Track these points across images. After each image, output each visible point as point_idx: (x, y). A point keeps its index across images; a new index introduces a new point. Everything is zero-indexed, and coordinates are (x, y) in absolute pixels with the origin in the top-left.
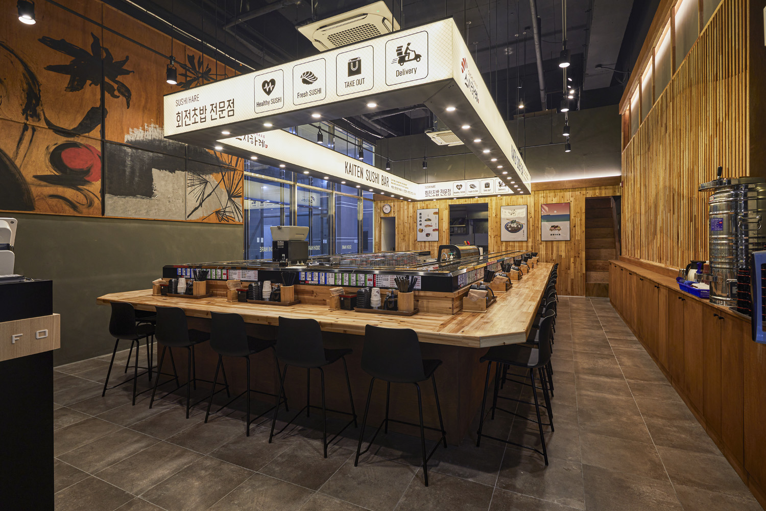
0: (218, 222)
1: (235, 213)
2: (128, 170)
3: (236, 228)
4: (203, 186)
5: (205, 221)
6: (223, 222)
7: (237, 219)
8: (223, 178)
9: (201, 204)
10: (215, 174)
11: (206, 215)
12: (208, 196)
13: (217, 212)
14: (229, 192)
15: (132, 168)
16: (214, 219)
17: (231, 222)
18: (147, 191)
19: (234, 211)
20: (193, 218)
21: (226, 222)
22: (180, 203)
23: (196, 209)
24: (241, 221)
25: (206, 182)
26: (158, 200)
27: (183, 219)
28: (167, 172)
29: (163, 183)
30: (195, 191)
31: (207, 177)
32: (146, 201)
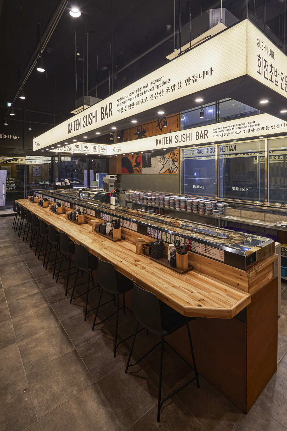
0: (169, 173)
1: (175, 169)
2: (146, 160)
3: (176, 176)
4: (164, 160)
5: (164, 173)
6: (171, 173)
7: (176, 172)
8: (171, 155)
9: (163, 167)
10: (168, 154)
11: (165, 171)
12: (166, 163)
13: (169, 169)
14: (173, 160)
15: (147, 159)
16: (168, 173)
17: (174, 173)
18: (149, 165)
19: (175, 168)
20: (161, 172)
21: (172, 173)
22: (157, 168)
23: (162, 169)
24: (178, 173)
25: (165, 158)
26: (152, 167)
27: (158, 173)
28: (154, 158)
29: (153, 162)
30: (161, 163)
31: (165, 156)
32: (150, 168)
